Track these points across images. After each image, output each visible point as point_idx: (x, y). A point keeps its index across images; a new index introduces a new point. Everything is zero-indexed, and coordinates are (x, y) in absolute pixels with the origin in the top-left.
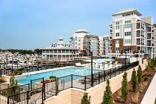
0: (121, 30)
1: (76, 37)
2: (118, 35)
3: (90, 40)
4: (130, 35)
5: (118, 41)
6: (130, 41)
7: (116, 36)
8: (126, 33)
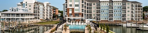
0: (73, 3)
1: (26, 3)
2: (71, 5)
3: (39, 6)
4: (78, 6)
5: (71, 10)
6: (78, 10)
7: (70, 6)
8: (76, 5)
